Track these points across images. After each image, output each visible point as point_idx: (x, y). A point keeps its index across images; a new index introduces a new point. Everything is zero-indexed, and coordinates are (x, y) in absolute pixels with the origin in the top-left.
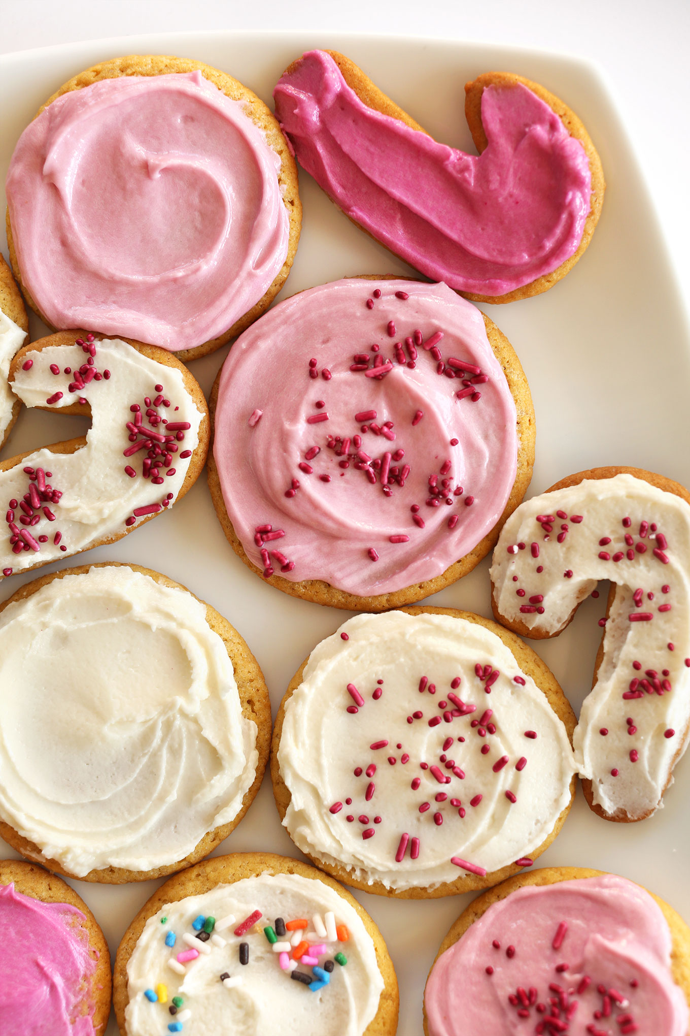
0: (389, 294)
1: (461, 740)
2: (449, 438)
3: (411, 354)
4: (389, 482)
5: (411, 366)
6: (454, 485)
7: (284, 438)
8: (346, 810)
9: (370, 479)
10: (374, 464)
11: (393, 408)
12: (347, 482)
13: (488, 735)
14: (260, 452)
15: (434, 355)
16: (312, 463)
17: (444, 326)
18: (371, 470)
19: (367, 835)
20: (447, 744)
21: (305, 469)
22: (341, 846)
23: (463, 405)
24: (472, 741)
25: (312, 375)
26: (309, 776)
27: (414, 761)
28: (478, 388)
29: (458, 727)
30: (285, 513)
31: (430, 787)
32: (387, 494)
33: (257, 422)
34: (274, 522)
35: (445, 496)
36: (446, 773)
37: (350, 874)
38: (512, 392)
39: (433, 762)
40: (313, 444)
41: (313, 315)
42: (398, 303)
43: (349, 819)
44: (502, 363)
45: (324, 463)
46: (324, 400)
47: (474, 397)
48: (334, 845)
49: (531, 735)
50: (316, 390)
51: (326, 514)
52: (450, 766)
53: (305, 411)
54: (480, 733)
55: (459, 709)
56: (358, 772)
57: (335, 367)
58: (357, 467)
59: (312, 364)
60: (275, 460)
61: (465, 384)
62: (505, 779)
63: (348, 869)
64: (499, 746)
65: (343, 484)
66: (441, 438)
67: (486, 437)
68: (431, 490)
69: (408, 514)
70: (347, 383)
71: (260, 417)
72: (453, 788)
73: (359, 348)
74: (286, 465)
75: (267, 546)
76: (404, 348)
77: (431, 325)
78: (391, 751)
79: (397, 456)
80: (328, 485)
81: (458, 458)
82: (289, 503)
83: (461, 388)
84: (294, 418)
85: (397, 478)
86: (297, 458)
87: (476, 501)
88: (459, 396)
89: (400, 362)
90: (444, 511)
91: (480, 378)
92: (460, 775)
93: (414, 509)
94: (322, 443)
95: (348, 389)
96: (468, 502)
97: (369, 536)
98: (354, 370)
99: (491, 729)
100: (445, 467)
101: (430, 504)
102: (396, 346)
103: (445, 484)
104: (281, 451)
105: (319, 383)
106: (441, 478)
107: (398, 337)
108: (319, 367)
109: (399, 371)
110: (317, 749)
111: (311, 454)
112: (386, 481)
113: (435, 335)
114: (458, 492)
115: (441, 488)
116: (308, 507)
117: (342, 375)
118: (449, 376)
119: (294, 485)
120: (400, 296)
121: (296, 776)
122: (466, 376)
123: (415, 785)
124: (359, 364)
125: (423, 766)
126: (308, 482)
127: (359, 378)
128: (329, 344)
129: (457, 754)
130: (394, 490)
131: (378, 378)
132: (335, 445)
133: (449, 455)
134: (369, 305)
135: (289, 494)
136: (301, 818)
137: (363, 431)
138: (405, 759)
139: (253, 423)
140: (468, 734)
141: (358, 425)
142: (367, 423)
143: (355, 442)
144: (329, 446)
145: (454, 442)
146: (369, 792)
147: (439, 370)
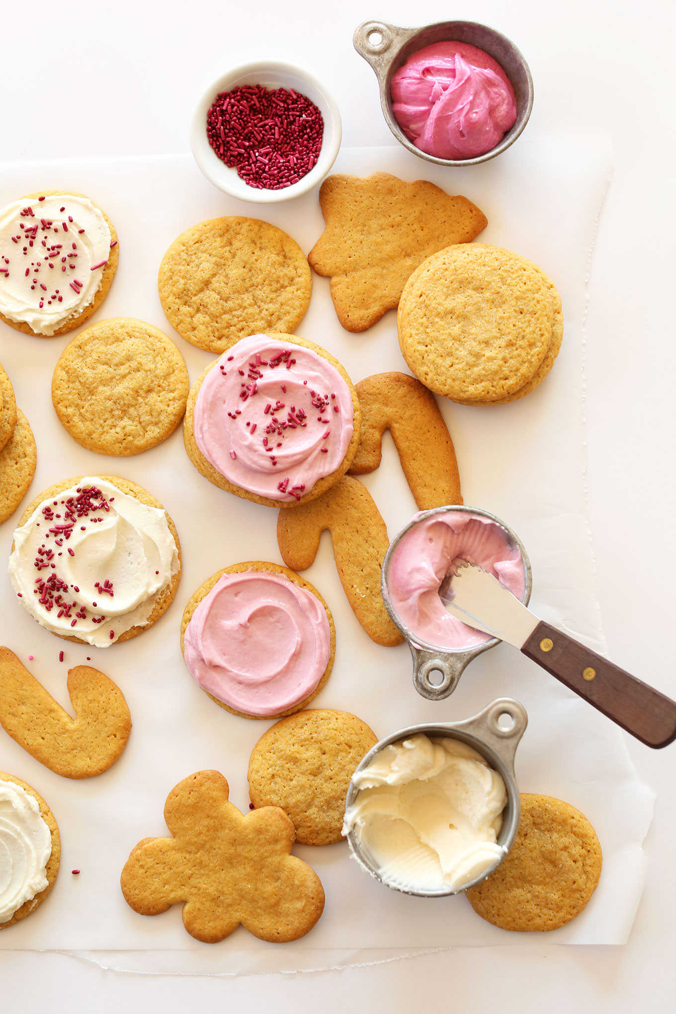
0: (226, 363)
1: (46, 238)
2: (302, 383)
3: (256, 373)
4: (301, 421)
5: (261, 376)
6: (322, 396)
7: (250, 448)
8: (45, 302)
9: (293, 427)
10: (290, 421)
11: (272, 396)
12: (287, 438)
13: (51, 226)
14: (248, 463)
15: (265, 364)
16: (270, 445)
17: (256, 351)
18: (290, 424)
19: (60, 299)
20: (44, 244)
21: (270, 450)
22: (58, 313)
23: (294, 370)
24: (50, 233)
25: (234, 418)
26: (21, 308)
27: (43, 261)
28: (292, 358)
29: (40, 235)
30: (280, 471)
31: (57, 261)
32: (305, 426)
33: (235, 454)
34: (280, 479)
35: (324, 403)
36: (55, 251)
37: (73, 318)
38: (303, 346)
39: (47, 254)
40: (262, 439)
41: (210, 399)
42: (232, 361)
43: (50, 303)
44: (288, 342)
45: (274, 440)
46: (248, 421)
47: (294, 362)
48: (56, 315)
49: (63, 209)
50: (241, 422)
51: (294, 455)
52: (53, 248)
53: (247, 432)
54: (49, 228)
55: (35, 230)
56: (33, 288)
57: (237, 407)
58: (285, 428)
59: (230, 415)
60: (256, 458)
61: (285, 361)
62: (73, 230)
63: (71, 317)
64: (57, 224)
65: (287, 440)
66: (299, 387)
67: (313, 370)
68: (317, 407)
69: (320, 423)
70: (248, 407)
71: (234, 452)
72: (64, 253)
73: (239, 390)
74: (262, 455)
75: (289, 489)
76: (252, 373)
77: (252, 357)
78: (32, 269)
79: (293, 409)
80: (283, 446)
81: (312, 386)
82: (278, 466)
83: (286, 364)
84: (246, 439)
85: (302, 417)
86: (262, 449)
87: (335, 393)
88: (288, 367)
89: (256, 379)
90: (329, 409)
91: (287, 354)
92: (59, 247)
93: (319, 419)
94: (265, 435)
95: (250, 408)
96: (333, 397)
97: (316, 446)
98: (245, 400)
99: (50, 224)
100: (313, 394)
101: (322, 411)
102: (249, 376)
103: (319, 399)
104: (254, 453)
105: (239, 418)
106: (315, 399)
107: (247, 372)
108: (233, 413)
109: (259, 382)
110: (14, 299)
111: (266, 442)
112: (299, 421)
113: (258, 357)
114: (326, 397)
115: (320, 402)
116: (285, 460)
117: (243, 406)
118: (277, 365)
119: (273, 458)
120: (230, 359)
121: (19, 314)
122: (283, 358)
123: (51, 266)
124: (244, 396)
125: (46, 258)
126: (275, 453)
127: (249, 400)
128: (227, 401)
129: (51, 243)
130: (305, 421)
131: (255, 393)
132: (270, 430)
133: (308, 389)
134: (224, 374)
135: (274, 464)
136: (36, 322)
137: (272, 414)
138: (39, 264)
139: (233, 456)
140: (45, 233)
141: (269, 415)
142: (271, 410)
143: (275, 421)
144: (268, 432)
145: (305, 383)
146: (44, 288)
147: (272, 366)
